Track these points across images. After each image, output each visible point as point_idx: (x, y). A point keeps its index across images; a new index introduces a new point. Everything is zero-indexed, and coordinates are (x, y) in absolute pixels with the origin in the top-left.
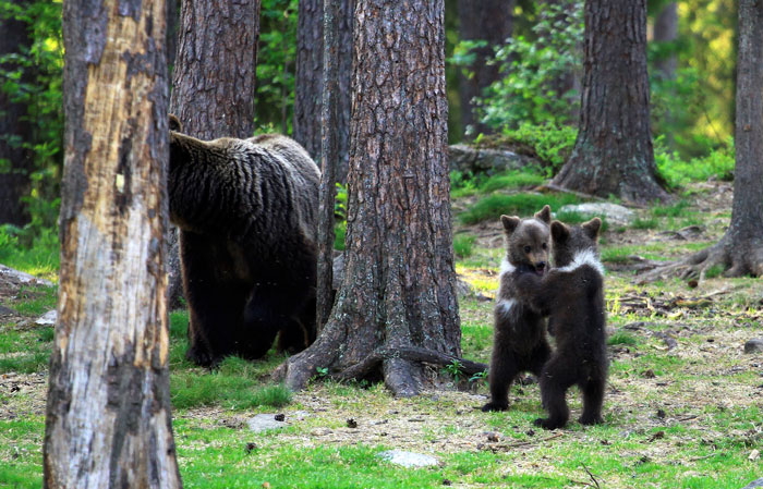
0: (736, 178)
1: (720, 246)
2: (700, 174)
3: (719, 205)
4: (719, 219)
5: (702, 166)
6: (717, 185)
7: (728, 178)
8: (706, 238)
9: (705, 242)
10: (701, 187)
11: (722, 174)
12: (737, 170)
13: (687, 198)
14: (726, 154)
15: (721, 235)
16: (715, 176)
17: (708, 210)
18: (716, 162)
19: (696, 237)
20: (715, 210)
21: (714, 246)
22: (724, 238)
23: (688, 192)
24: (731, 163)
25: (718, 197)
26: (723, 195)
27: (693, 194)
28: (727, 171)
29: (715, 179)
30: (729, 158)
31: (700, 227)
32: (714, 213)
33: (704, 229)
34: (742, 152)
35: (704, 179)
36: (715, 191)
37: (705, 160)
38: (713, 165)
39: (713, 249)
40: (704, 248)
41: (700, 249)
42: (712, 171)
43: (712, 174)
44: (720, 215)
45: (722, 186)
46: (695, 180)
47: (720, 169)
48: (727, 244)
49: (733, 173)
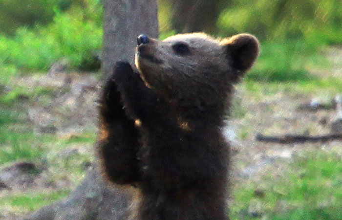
0: (104, 65)
1: (77, 201)
2: (34, 59)
3: (72, 119)
4: (73, 146)
5: (38, 42)
6: (69, 81)
7: (90, 65)
8: (50, 184)
9: (47, 192)
10: (38, 83)
11: (78, 58)
12: (107, 50)
13: (9, 105)
14: (86, 18)
15: (78, 178)
16: (65, 61)
17: (52, 130)
18: (66, 34)
19: (30, 183)
20: (65, 127)
21: (65, 200)
22: (84, 186)
23: (12, 95)
24: (95, 36)
25: (71, 102)
26: (80, 100)
27: (22, 98)
28: (89, 51)
29: (63, 69)
30: (90, 26)
31: (37, 163)
32: (64, 135)
33: (45, 166)
34: (117, 14)
35: (42, 67)
36: (65, 91)
37: (43, 31)
38: (60, 39)
39: (63, 207)
40: (45, 204)
41: (37, 207)
42: (58, 51)
43: (57, 60)
44: (75, 139)
45: (79, 82)
46: (25, 70)
47: (73, 49)
48: (90, 195)
49: (100, 56)
